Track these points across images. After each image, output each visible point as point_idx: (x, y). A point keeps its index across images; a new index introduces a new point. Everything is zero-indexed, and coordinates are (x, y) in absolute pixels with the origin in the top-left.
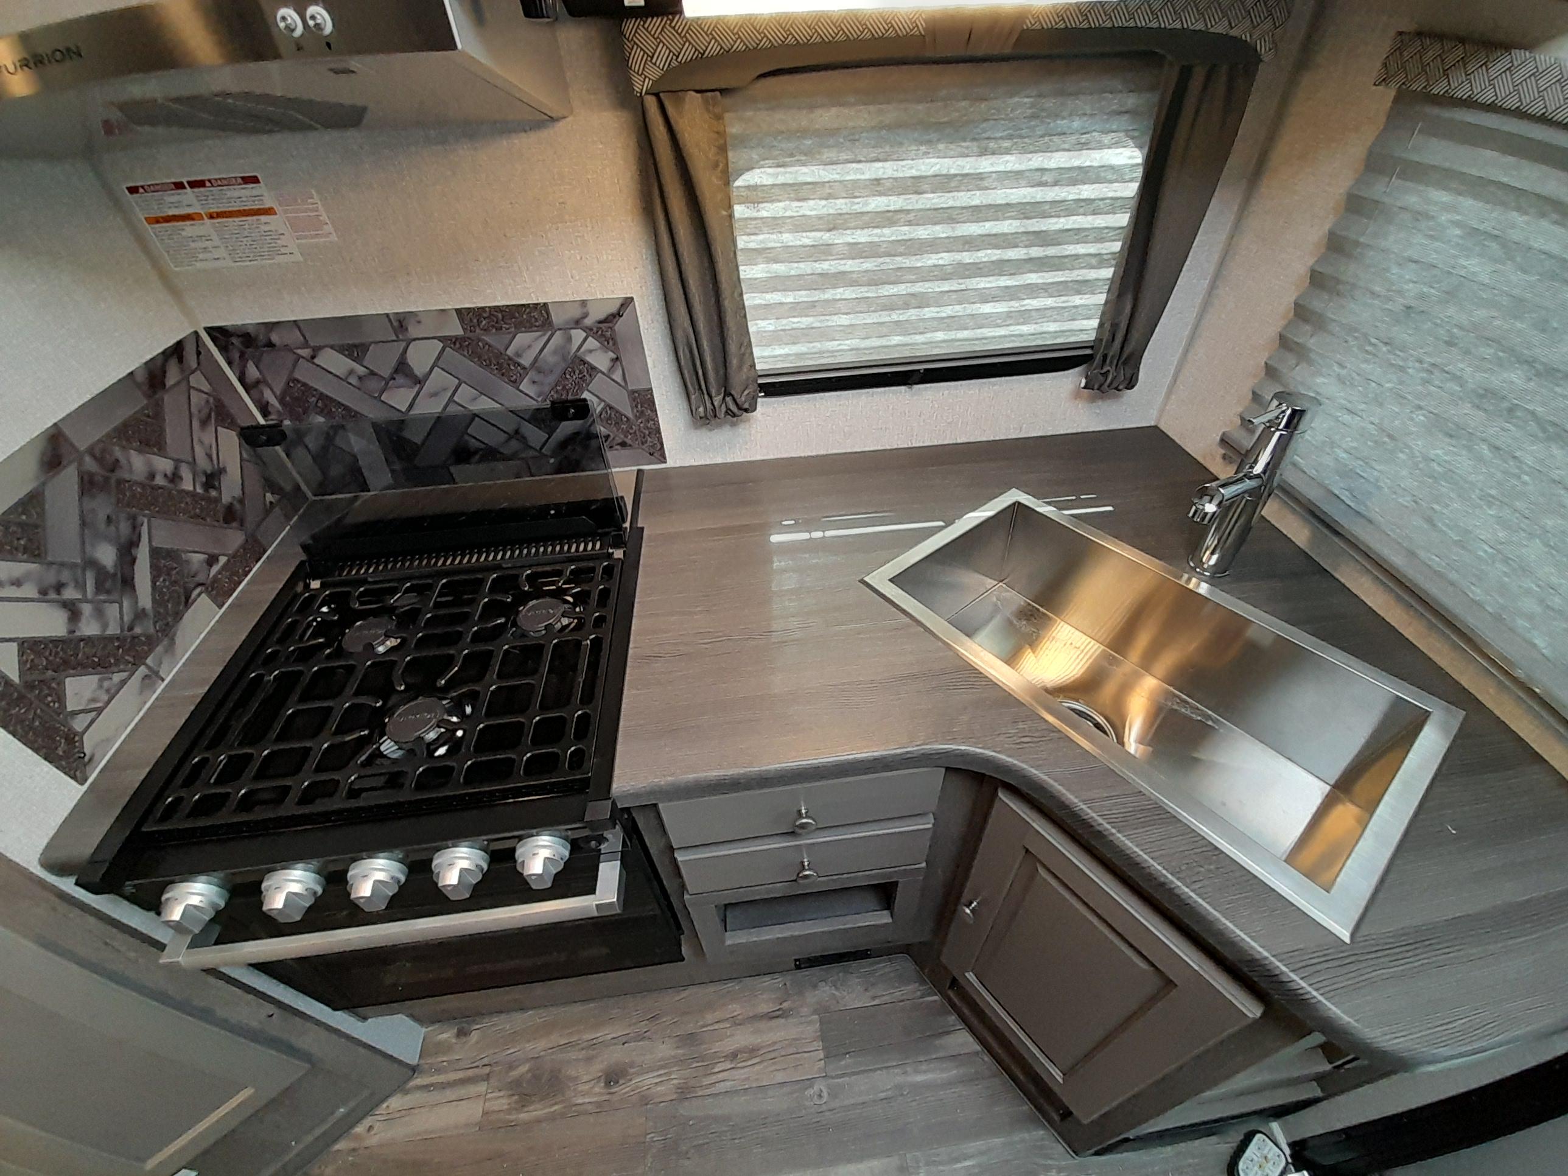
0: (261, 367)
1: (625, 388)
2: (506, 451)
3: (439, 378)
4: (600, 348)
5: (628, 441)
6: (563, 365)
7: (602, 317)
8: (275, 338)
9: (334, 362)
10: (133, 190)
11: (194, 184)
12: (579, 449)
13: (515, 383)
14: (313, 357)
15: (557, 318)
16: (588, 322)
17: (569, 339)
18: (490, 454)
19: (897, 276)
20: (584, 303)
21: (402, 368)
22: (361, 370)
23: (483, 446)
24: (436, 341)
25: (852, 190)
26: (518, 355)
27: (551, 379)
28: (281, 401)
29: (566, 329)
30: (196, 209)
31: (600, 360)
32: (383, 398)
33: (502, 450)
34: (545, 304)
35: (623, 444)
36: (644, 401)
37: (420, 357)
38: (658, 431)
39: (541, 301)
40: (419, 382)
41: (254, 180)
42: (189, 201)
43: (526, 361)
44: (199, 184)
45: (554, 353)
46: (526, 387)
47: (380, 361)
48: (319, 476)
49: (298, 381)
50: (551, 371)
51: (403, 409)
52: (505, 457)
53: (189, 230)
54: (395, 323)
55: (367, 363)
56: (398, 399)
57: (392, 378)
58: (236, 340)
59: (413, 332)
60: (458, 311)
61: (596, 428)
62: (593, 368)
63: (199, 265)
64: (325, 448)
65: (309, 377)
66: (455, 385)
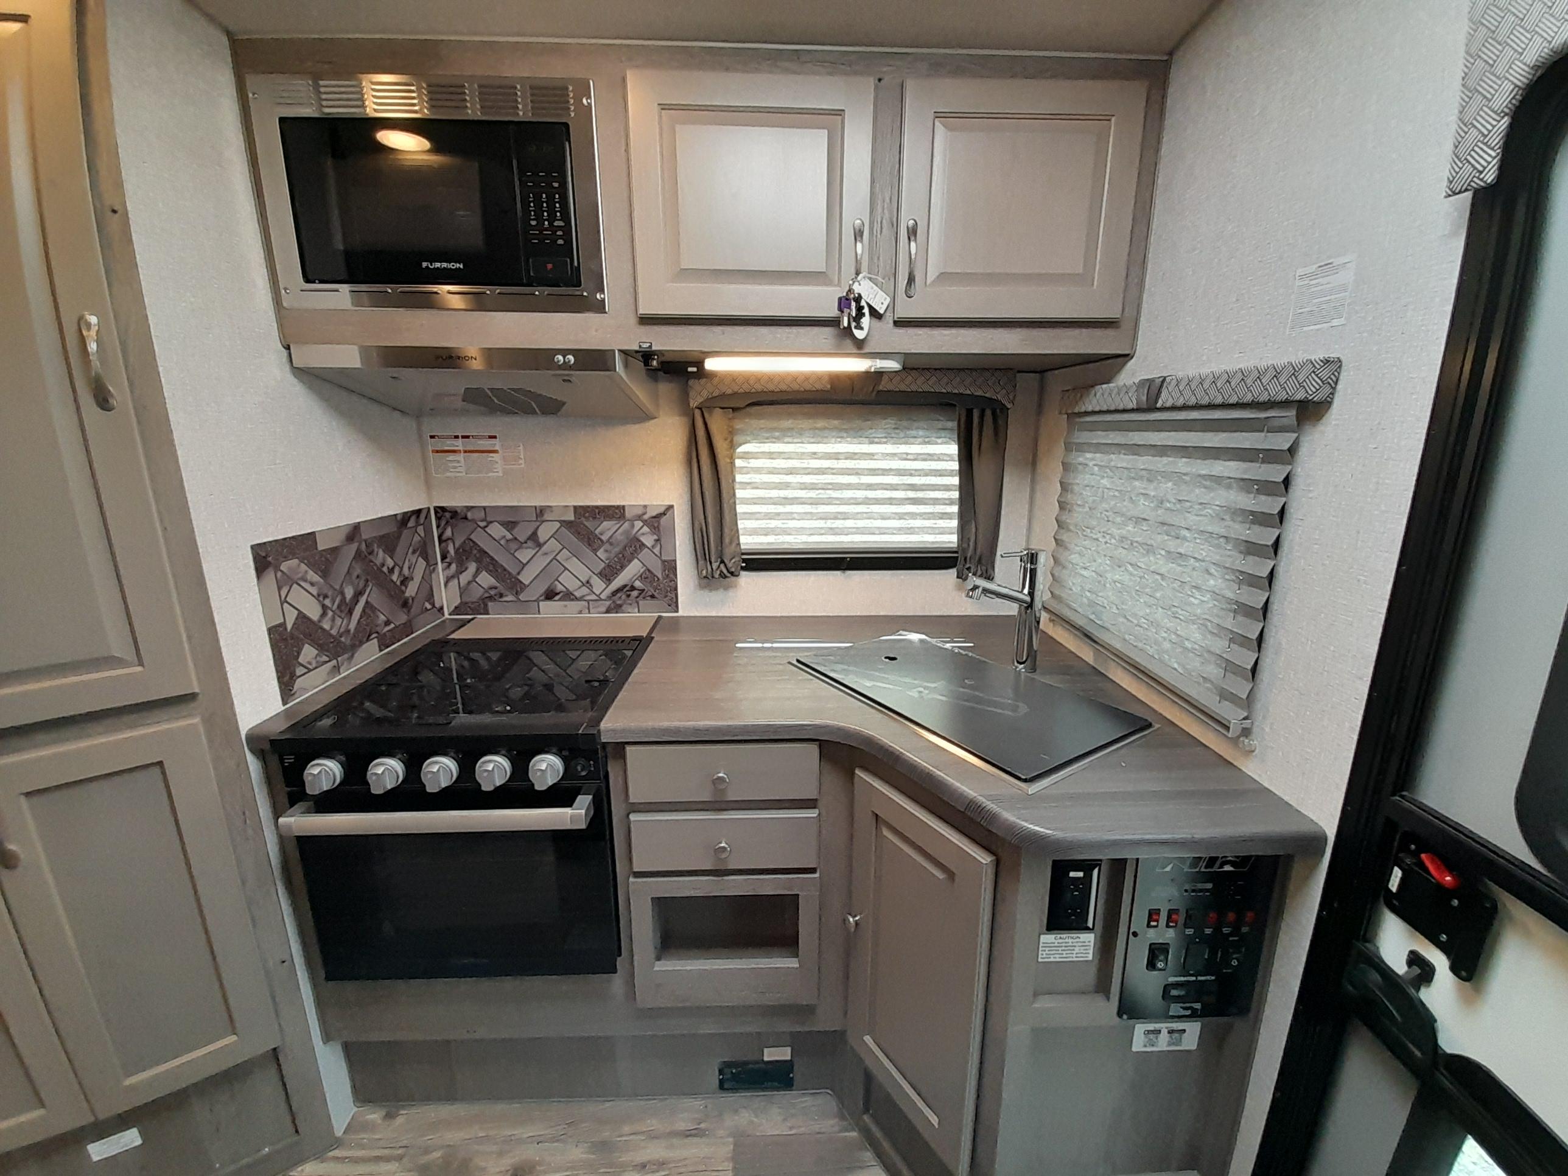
0: (454, 530)
1: (660, 558)
2: (577, 594)
3: (553, 545)
4: (650, 533)
5: (655, 594)
6: (625, 542)
7: (654, 514)
8: (469, 515)
9: (497, 530)
10: (432, 437)
11: (463, 437)
12: (624, 597)
13: (595, 551)
14: (486, 527)
15: (628, 514)
16: (646, 517)
17: (633, 526)
18: (569, 596)
19: (829, 501)
20: (645, 507)
21: (534, 537)
22: (509, 536)
23: (565, 590)
24: (557, 523)
25: (801, 456)
26: (601, 534)
27: (617, 549)
28: (457, 551)
29: (632, 521)
30: (461, 448)
31: (648, 540)
32: (516, 554)
33: (576, 593)
34: (624, 507)
35: (653, 597)
36: (670, 567)
37: (544, 533)
38: (676, 589)
39: (622, 504)
40: (540, 545)
41: (495, 437)
42: (459, 444)
43: (604, 538)
44: (467, 437)
45: (622, 534)
46: (601, 553)
47: (522, 532)
48: (457, 602)
49: (471, 540)
50: (618, 545)
51: (525, 562)
52: (577, 599)
53: (451, 457)
54: (538, 511)
55: (515, 532)
56: (524, 555)
57: (526, 542)
58: (448, 515)
59: (546, 517)
60: (575, 507)
61: (638, 584)
62: (643, 545)
63: (448, 474)
64: (469, 583)
65: (479, 538)
66: (560, 549)
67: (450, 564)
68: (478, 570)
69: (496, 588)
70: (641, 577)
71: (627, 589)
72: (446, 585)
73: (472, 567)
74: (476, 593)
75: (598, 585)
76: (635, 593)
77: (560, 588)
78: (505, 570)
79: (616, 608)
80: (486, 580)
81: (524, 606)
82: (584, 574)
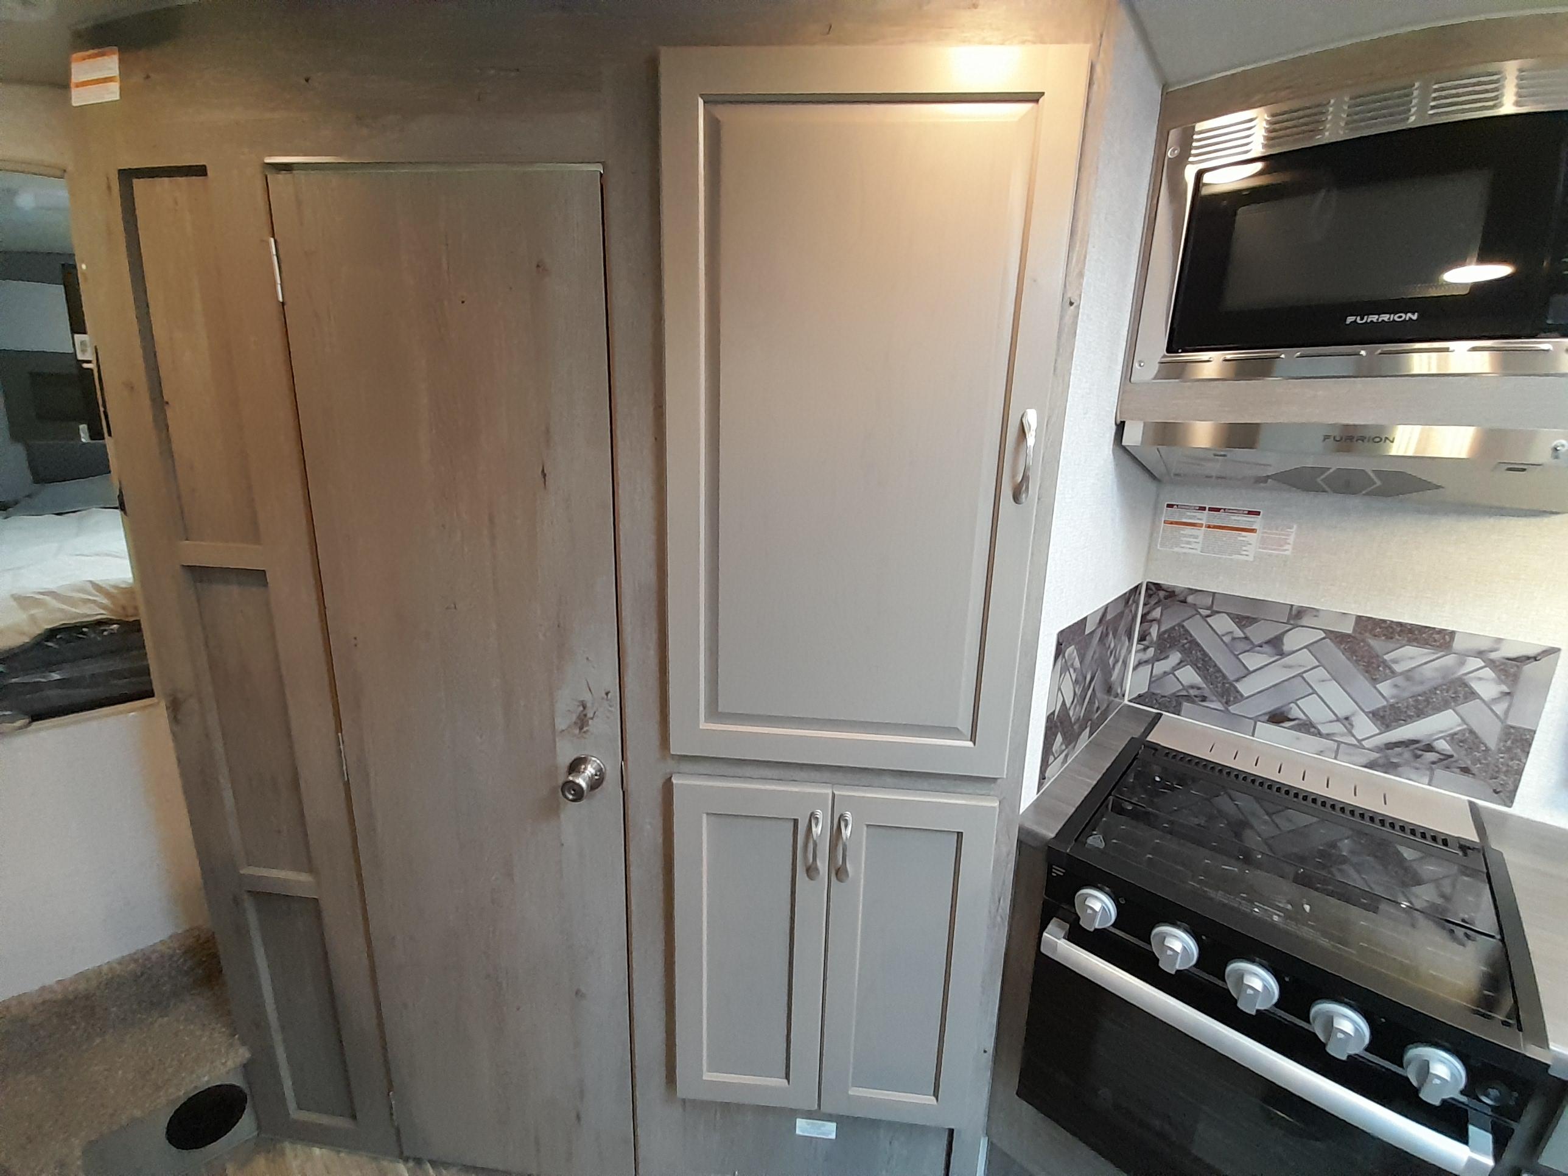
0: (1164, 612)
1: (1502, 722)
2: (1324, 730)
3: (1306, 658)
4: (1493, 679)
5: (1475, 769)
6: (1440, 681)
7: (1514, 654)
8: (1190, 599)
9: (1223, 624)
10: (1169, 506)
11: (1211, 509)
12: (1408, 755)
13: (1374, 681)
14: (1209, 616)
15: (1458, 644)
16: (1493, 656)
17: (1462, 663)
18: (1307, 727)
20: (1499, 640)
21: (1275, 644)
22: (1239, 633)
23: (1302, 716)
24: (1321, 632)
26: (1395, 661)
27: (1419, 689)
28: (1160, 636)
29: (1463, 656)
30: (1204, 522)
31: (1487, 686)
32: (1241, 657)
33: (1319, 726)
34: (1452, 634)
35: (1465, 770)
36: (1519, 740)
37: (1294, 640)
38: (1519, 773)
39: (1450, 628)
40: (1282, 654)
41: (1258, 513)
42: (1203, 518)
43: (1398, 668)
44: (1218, 510)
45: (1436, 669)
46: (1385, 687)
47: (1259, 633)
48: (1144, 689)
49: (1183, 627)
50: (1422, 683)
51: (1251, 669)
52: (1319, 734)
53: (1188, 530)
54: (1294, 612)
55: (1248, 630)
56: (1252, 661)
57: (1261, 646)
58: (1162, 594)
59: (1305, 621)
60: (1359, 618)
61: (1443, 745)
62: (1472, 695)
63: (1176, 549)
64: (1166, 674)
65: (1196, 629)
66: (1314, 665)
67: (1145, 649)
68: (1181, 662)
69: (1199, 688)
70: (1452, 738)
71: (1419, 748)
72: (1135, 669)
73: (1175, 657)
74: (1170, 688)
75: (1365, 727)
76: (1431, 756)
77: (1295, 712)
78: (1219, 671)
79: (1390, 767)
80: (1189, 676)
81: (1233, 721)
82: (1344, 705)
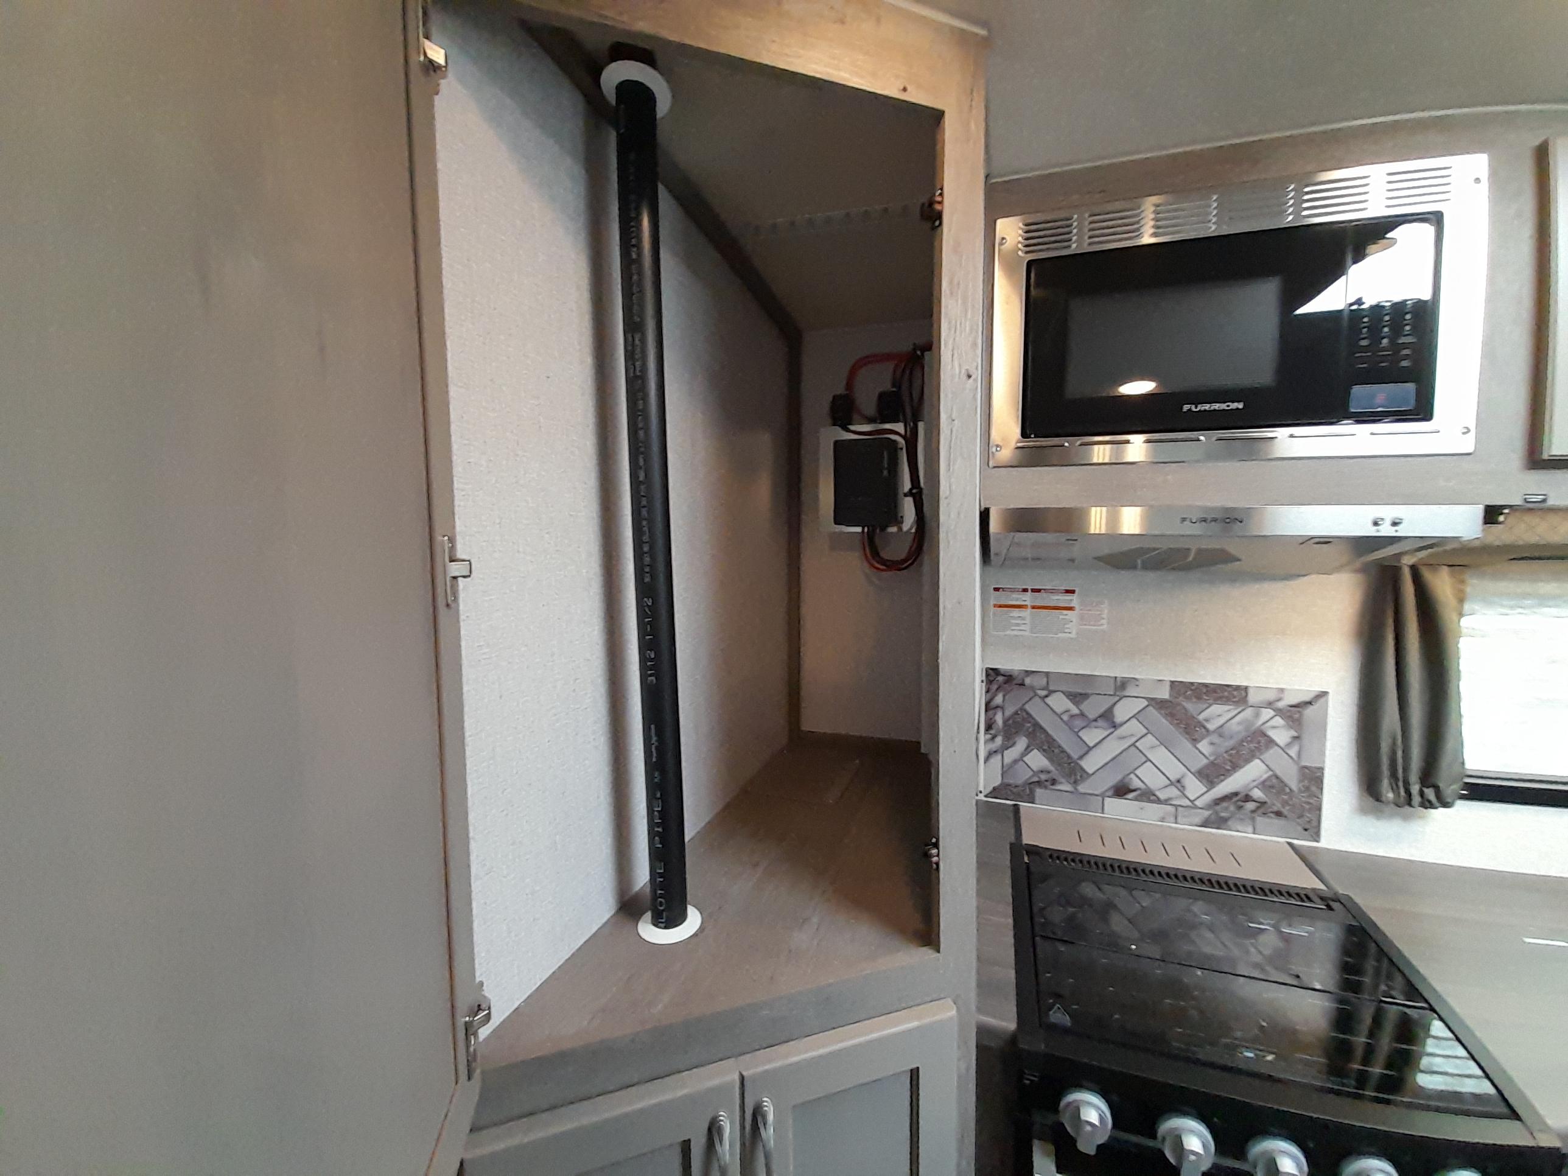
0: (1007, 697)
1: (1296, 762)
2: (1162, 795)
3: (1135, 728)
4: (1283, 727)
5: (1285, 811)
6: (1244, 734)
7: (1294, 701)
8: (1028, 681)
9: (1059, 703)
10: (997, 589)
11: (1033, 590)
12: (1232, 808)
13: (1195, 741)
14: (1046, 696)
15: (1252, 698)
16: (1280, 705)
17: (1257, 715)
18: (1148, 796)
20: (1282, 690)
21: (1107, 716)
22: (1075, 711)
23: (1143, 787)
24: (1144, 700)
26: (1207, 720)
27: (1231, 743)
28: (1005, 722)
29: (1258, 707)
30: (1027, 603)
31: (1281, 735)
32: (1081, 734)
33: (1158, 793)
34: (1246, 688)
35: (1279, 814)
36: (1314, 778)
37: (1121, 713)
38: (1319, 809)
39: (1245, 684)
40: (1115, 726)
41: (1073, 592)
42: (1028, 599)
43: (1211, 726)
44: (1039, 591)
45: (1239, 723)
46: (1204, 746)
47: (1093, 707)
48: (997, 782)
49: (1025, 711)
50: (1231, 737)
51: (1091, 745)
52: (1159, 801)
53: (1016, 613)
54: (1119, 683)
55: (1082, 707)
56: (1091, 736)
57: (1095, 720)
58: (1000, 678)
59: (1131, 691)
60: (1172, 682)
61: (1257, 794)
62: (1271, 742)
63: (1008, 632)
64: (1015, 762)
65: (1035, 709)
66: (1142, 734)
67: (993, 738)
68: (1028, 747)
69: (1049, 772)
70: (1264, 785)
71: (1238, 799)
72: (987, 760)
73: (1022, 743)
74: (1022, 776)
75: (1194, 787)
76: (1251, 806)
77: (1136, 783)
78: (1063, 751)
79: (1220, 822)
80: (1037, 760)
81: (1082, 799)
82: (1175, 769)
